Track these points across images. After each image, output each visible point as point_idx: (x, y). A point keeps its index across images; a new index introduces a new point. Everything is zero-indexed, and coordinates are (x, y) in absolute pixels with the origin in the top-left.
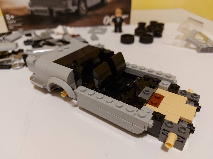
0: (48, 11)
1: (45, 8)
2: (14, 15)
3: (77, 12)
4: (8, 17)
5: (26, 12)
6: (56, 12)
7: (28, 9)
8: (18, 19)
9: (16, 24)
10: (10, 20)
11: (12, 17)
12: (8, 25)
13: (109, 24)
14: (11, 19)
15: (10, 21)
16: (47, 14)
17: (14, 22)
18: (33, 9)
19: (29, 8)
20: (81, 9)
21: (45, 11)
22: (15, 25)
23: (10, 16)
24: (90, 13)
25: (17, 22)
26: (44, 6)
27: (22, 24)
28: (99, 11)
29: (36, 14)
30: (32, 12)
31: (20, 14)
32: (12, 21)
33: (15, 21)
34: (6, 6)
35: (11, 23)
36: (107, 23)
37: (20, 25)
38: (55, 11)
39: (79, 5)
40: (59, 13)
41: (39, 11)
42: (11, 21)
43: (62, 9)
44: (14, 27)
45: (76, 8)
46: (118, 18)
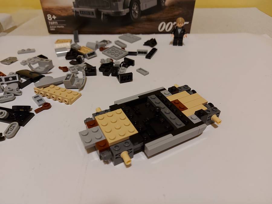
0: (94, 13)
1: (93, 10)
3: (129, 14)
4: (49, 16)
5: (70, 13)
6: (104, 14)
7: (72, 9)
8: (60, 19)
11: (54, 17)
12: (48, 26)
13: (164, 32)
15: (51, 22)
16: (94, 16)
17: (55, 22)
18: (78, 9)
19: (73, 8)
20: (133, 12)
23: (52, 16)
24: (143, 17)
25: (59, 23)
26: (91, 7)
28: (153, 16)
29: (81, 15)
30: (76, 12)
31: (64, 14)
32: (53, 22)
33: (57, 22)
34: (48, 5)
35: (52, 24)
36: (162, 30)
37: (62, 26)
39: (130, 8)
40: (107, 16)
41: (84, 11)
43: (111, 12)
44: (55, 28)
45: (127, 10)
46: (180, 28)
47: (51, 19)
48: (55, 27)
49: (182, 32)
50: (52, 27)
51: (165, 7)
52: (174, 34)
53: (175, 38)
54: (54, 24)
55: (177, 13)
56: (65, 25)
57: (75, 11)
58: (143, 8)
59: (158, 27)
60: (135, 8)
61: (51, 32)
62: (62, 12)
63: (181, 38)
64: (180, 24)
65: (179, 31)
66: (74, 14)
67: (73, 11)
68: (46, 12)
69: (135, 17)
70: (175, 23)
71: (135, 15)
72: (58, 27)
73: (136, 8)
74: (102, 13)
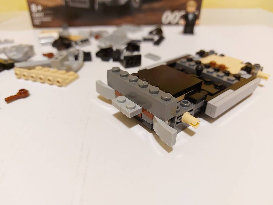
0: (87, 2)
2: (42, 5)
3: (128, 4)
4: (34, 8)
6: (99, 4)
8: (46, 10)
9: (44, 18)
10: (36, 13)
11: (40, 8)
12: (32, 19)
13: (170, 24)
14: (38, 11)
16: (87, 6)
17: (42, 15)
21: (85, 2)
22: (42, 20)
23: (37, 8)
24: (146, 6)
25: (46, 15)
27: (52, 19)
28: (156, 5)
29: (72, 4)
30: (66, 2)
31: (51, 4)
33: (44, 14)
35: (38, 16)
36: (168, 21)
37: (48, 19)
38: (98, 2)
40: (103, 5)
42: (38, 14)
46: (191, 14)
47: (36, 11)
48: (40, 21)
50: (37, 20)
54: (40, 16)
61: (35, 26)
62: (49, 2)
65: (190, 17)
68: (30, 3)
71: (136, 4)
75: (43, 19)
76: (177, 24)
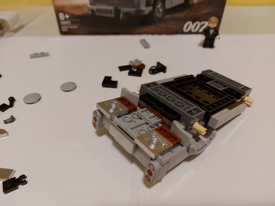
1: (111, 8)
2: (69, 14)
3: (151, 13)
4: (61, 16)
5: (85, 11)
7: (88, 8)
8: (74, 18)
11: (67, 16)
12: (60, 26)
13: (190, 33)
14: (66, 18)
15: (63, 22)
16: (113, 15)
18: (94, 7)
19: (89, 6)
20: (156, 10)
21: (111, 12)
23: (64, 15)
24: (168, 16)
25: (72, 23)
26: (109, 5)
27: (78, 26)
28: (179, 15)
29: (97, 14)
30: (92, 11)
31: (78, 13)
33: (70, 22)
34: (60, 3)
35: (65, 24)
36: (188, 30)
37: (75, 27)
39: (154, 5)
40: (128, 14)
41: (102, 10)
42: (65, 22)
43: (132, 10)
44: (68, 29)
45: (150, 9)
46: (212, 29)
47: (64, 18)
48: (68, 27)
49: (215, 33)
50: (64, 27)
51: (193, 5)
52: (206, 35)
53: (206, 39)
54: (67, 24)
55: (206, 11)
56: (79, 25)
57: (91, 9)
58: (168, 6)
59: (183, 26)
60: (159, 6)
61: (63, 33)
62: (76, 11)
63: (213, 40)
64: (213, 24)
65: (212, 32)
66: (90, 12)
67: (89, 10)
68: (58, 10)
69: (159, 15)
70: (202, 23)
71: (159, 14)
72: (71, 27)
73: (161, 6)
74: (122, 12)
75: (70, 26)
76: (197, 33)
